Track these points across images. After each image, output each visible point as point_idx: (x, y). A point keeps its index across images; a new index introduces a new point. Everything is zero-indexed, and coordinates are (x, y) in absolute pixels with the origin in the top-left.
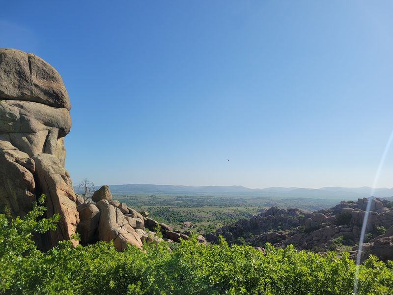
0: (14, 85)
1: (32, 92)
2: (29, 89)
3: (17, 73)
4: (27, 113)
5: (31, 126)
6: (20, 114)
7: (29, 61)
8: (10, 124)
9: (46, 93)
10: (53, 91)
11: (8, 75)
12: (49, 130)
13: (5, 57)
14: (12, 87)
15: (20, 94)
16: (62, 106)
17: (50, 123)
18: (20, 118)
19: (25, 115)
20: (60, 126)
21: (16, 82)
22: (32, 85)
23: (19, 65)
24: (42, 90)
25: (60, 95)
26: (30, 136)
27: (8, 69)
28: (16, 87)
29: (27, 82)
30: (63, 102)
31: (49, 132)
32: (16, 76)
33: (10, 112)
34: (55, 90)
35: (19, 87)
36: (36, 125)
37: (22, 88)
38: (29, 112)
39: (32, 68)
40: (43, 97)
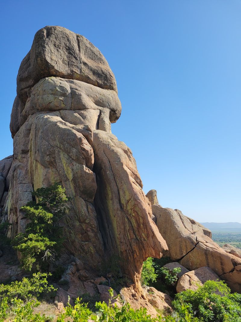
0: (63, 61)
1: (81, 71)
2: (78, 67)
3: (67, 49)
4: (77, 88)
5: (83, 101)
6: (71, 88)
7: (77, 39)
8: (61, 98)
9: (95, 73)
10: (102, 71)
11: (57, 50)
12: (100, 110)
13: (55, 30)
14: (61, 63)
15: (69, 72)
16: (111, 88)
17: (101, 102)
18: (71, 93)
19: (77, 89)
20: (112, 107)
21: (66, 58)
22: (81, 63)
23: (68, 40)
24: (91, 70)
25: (108, 76)
26: (82, 112)
27: (57, 43)
28: (66, 64)
29: (76, 58)
30: (112, 83)
31: (101, 112)
32: (65, 52)
33: (61, 85)
34: (103, 70)
35: (68, 64)
36: (88, 101)
37: (72, 65)
38: (80, 87)
39: (81, 46)
40: (92, 77)
